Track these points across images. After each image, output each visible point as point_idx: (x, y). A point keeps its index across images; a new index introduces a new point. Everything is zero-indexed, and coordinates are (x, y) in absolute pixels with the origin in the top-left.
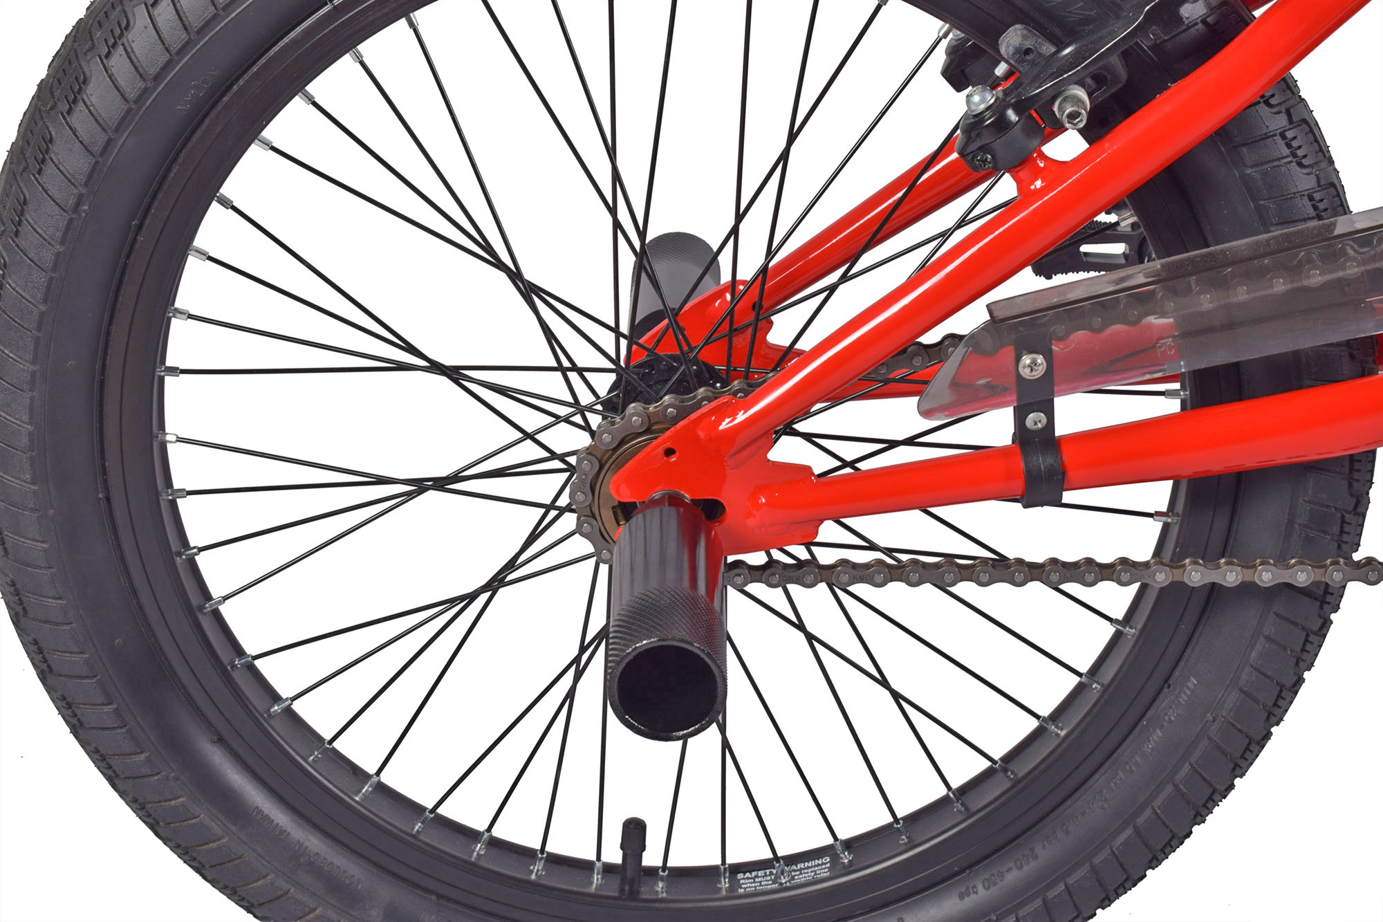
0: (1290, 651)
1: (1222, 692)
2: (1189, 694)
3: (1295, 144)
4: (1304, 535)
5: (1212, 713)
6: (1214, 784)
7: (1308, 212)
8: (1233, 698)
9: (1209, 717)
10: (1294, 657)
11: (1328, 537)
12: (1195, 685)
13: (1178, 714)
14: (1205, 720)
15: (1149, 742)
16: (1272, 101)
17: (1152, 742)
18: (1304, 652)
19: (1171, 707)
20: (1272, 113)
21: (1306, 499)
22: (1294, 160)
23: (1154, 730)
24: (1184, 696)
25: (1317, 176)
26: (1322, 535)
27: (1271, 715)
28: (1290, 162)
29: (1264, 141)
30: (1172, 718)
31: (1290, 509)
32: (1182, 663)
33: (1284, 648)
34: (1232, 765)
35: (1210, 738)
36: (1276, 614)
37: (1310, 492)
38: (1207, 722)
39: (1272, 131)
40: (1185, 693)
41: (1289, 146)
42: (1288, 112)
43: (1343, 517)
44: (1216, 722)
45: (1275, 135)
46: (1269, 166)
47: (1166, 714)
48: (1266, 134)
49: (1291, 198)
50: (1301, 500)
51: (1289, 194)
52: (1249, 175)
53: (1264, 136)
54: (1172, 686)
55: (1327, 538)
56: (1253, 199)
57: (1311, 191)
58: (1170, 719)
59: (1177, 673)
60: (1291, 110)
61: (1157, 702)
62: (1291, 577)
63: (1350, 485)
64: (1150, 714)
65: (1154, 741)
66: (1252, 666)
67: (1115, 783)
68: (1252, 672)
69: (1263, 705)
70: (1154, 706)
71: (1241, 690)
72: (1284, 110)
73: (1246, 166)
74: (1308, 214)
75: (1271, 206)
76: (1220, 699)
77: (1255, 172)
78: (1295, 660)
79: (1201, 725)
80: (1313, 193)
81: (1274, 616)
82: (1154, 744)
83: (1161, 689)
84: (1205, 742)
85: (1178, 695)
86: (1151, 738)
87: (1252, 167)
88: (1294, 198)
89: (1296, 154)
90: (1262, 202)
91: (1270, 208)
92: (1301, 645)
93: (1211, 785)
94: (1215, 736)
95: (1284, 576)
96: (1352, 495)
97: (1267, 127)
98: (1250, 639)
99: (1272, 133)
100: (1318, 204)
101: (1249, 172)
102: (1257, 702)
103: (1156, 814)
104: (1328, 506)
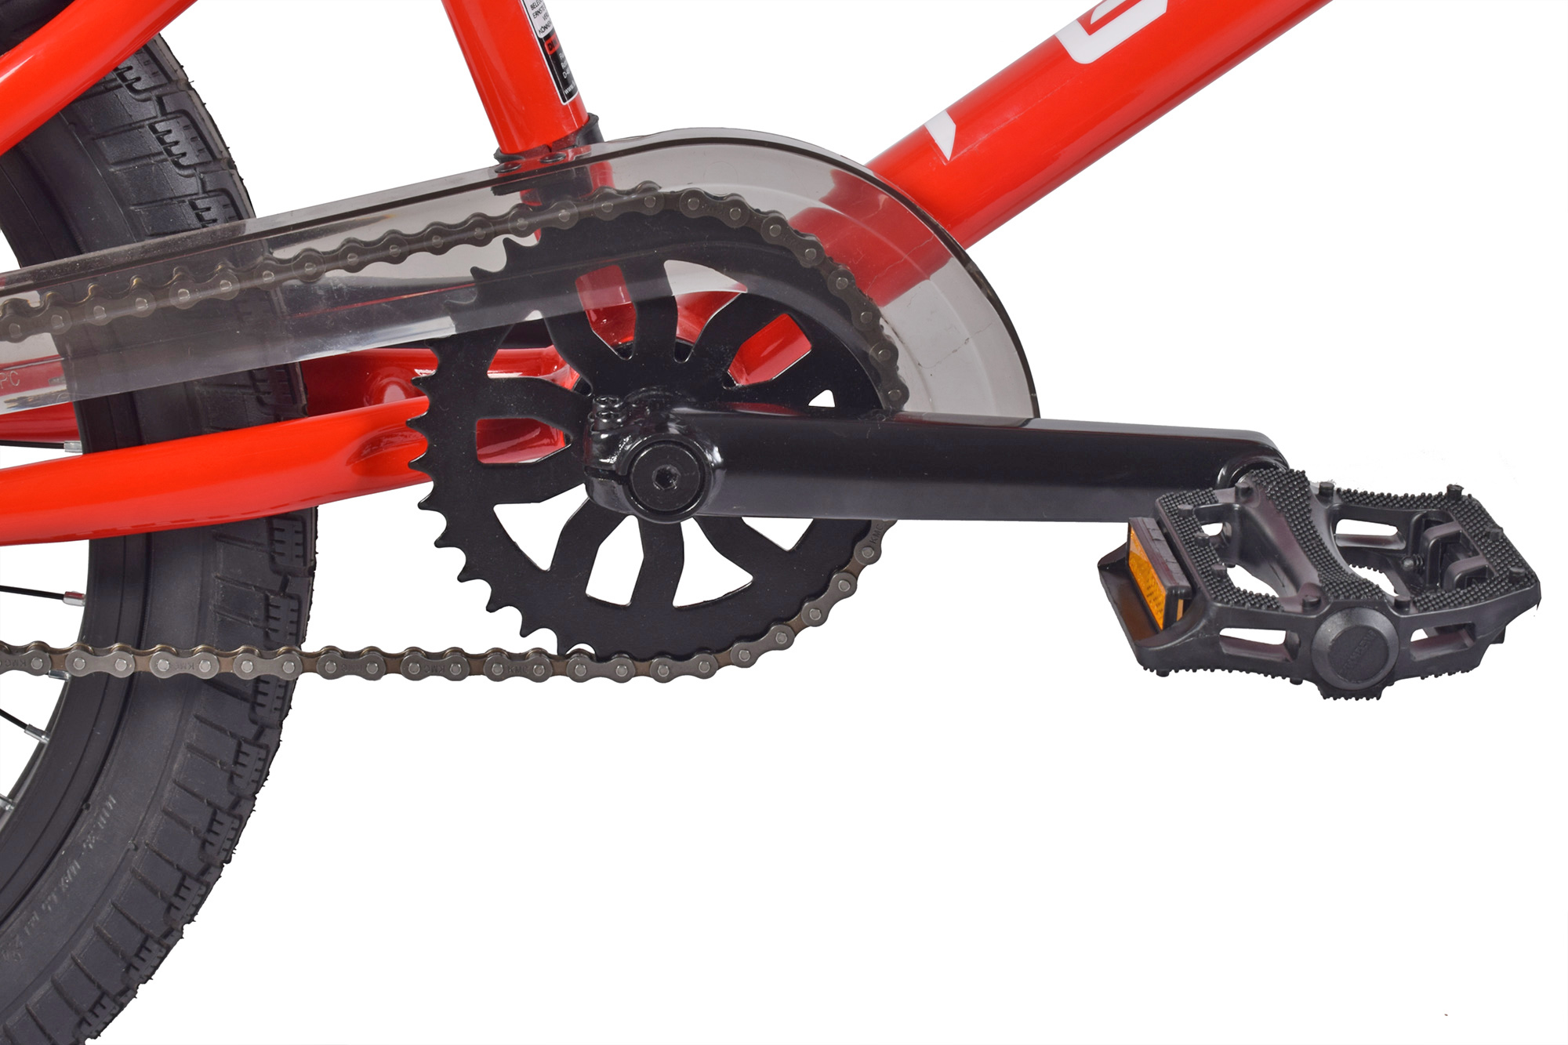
0: (220, 763)
1: (143, 814)
2: (108, 816)
3: (168, 139)
4: (219, 620)
5: (134, 840)
6: (146, 929)
7: (189, 222)
8: (155, 821)
9: (130, 844)
10: (226, 771)
11: (250, 622)
12: (113, 805)
13: (96, 840)
14: (126, 849)
15: (67, 875)
16: (138, 86)
17: (69, 876)
18: (238, 765)
19: (89, 833)
20: (138, 100)
21: (219, 575)
22: (169, 159)
23: (72, 862)
24: (102, 819)
25: (201, 179)
26: (243, 620)
27: (207, 844)
28: (166, 160)
29: (128, 133)
30: (91, 846)
31: (202, 587)
32: (102, 779)
33: (213, 759)
34: (165, 905)
35: (133, 872)
36: (197, 717)
37: (221, 566)
38: (128, 850)
39: (137, 122)
40: (103, 816)
41: (162, 141)
42: (160, 101)
43: (267, 598)
44: (139, 851)
45: (142, 127)
46: (137, 164)
47: (84, 841)
48: (130, 125)
49: (166, 204)
50: (213, 575)
51: (164, 200)
52: (113, 173)
53: (129, 128)
54: (91, 807)
55: (250, 625)
56: (122, 203)
57: (194, 197)
58: (88, 847)
59: (96, 791)
60: (163, 98)
61: (77, 827)
62: (192, 666)
63: (272, 559)
64: (69, 841)
65: (72, 874)
66: (175, 782)
67: (30, 927)
68: (175, 788)
69: (194, 830)
70: (73, 831)
71: (166, 812)
72: (154, 98)
73: (108, 163)
74: (189, 225)
75: (142, 213)
76: (142, 822)
77: (120, 170)
78: (228, 775)
79: (122, 855)
80: (195, 199)
81: (195, 720)
82: (71, 879)
83: (81, 811)
84: (127, 875)
85: (97, 818)
86: (68, 872)
87: (117, 164)
88: (170, 204)
89: (171, 151)
90: (132, 208)
91: (141, 215)
92: (232, 756)
93: (142, 930)
94: (138, 868)
95: (185, 666)
96: (277, 572)
97: (131, 116)
98: (170, 747)
99: (138, 125)
100: (203, 213)
101: (112, 170)
102: (187, 827)
103: (77, 964)
104: (246, 585)
